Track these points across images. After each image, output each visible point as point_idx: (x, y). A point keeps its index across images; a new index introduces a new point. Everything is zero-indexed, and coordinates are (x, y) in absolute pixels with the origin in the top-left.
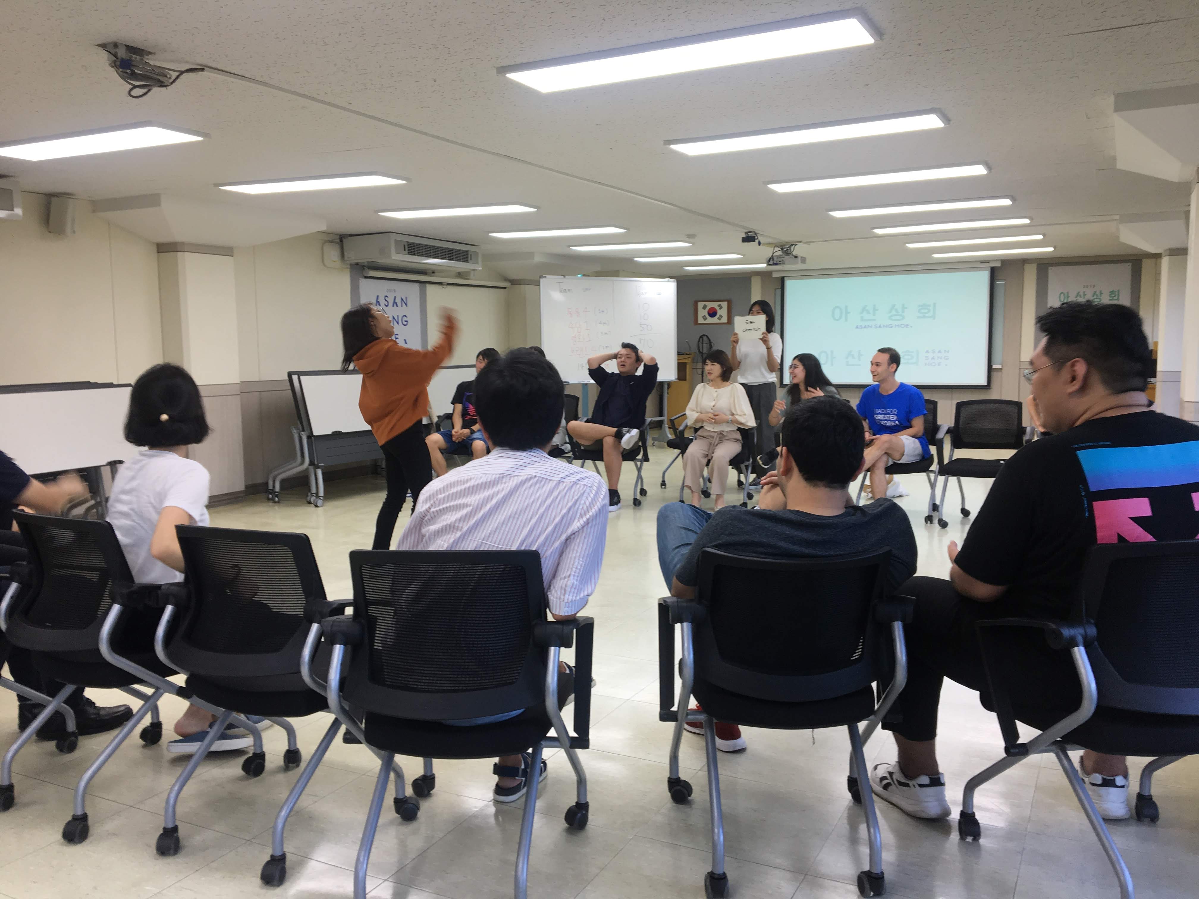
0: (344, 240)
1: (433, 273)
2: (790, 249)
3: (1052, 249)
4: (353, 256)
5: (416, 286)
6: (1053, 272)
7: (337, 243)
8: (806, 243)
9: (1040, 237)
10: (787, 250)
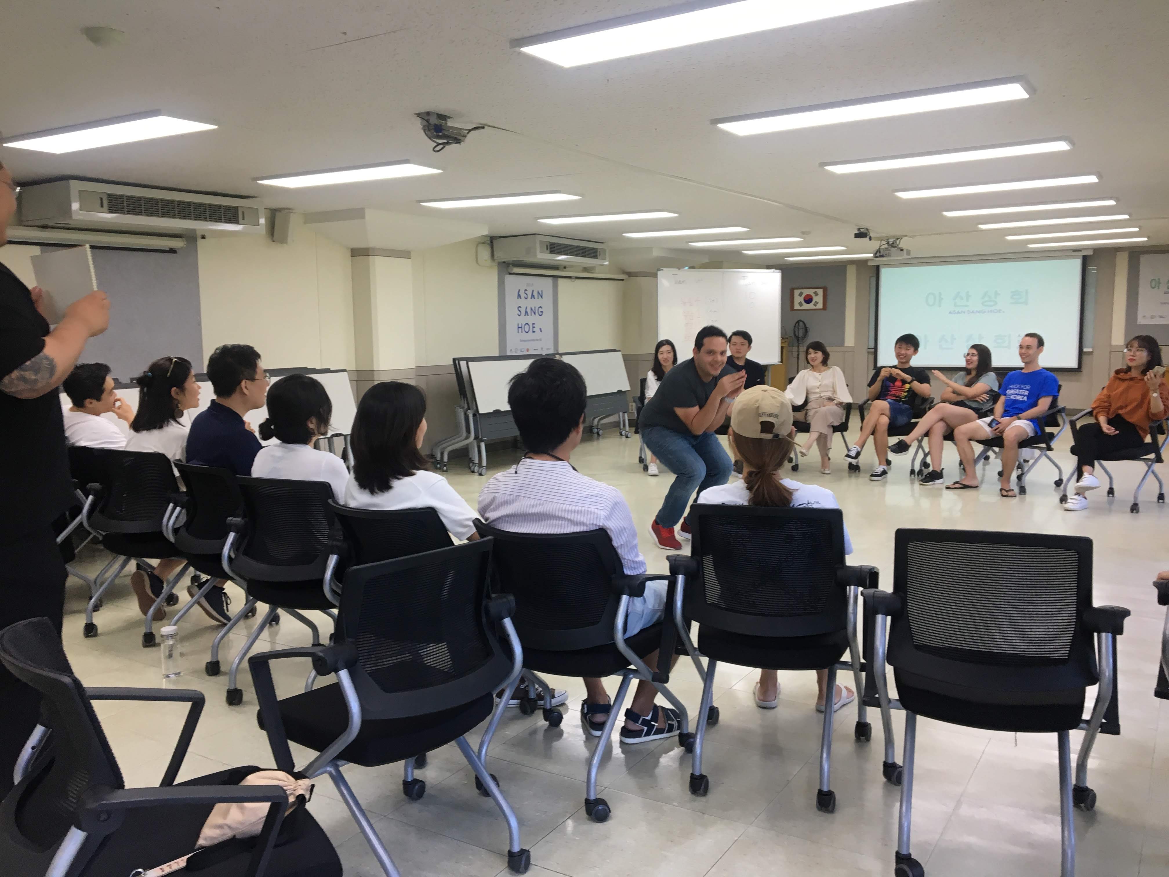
0: (494, 242)
1: (565, 268)
2: (896, 242)
3: (1145, 239)
4: (501, 255)
5: (550, 280)
6: (1144, 259)
7: (488, 244)
8: (910, 237)
9: (1137, 229)
10: (893, 243)
